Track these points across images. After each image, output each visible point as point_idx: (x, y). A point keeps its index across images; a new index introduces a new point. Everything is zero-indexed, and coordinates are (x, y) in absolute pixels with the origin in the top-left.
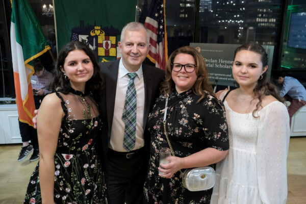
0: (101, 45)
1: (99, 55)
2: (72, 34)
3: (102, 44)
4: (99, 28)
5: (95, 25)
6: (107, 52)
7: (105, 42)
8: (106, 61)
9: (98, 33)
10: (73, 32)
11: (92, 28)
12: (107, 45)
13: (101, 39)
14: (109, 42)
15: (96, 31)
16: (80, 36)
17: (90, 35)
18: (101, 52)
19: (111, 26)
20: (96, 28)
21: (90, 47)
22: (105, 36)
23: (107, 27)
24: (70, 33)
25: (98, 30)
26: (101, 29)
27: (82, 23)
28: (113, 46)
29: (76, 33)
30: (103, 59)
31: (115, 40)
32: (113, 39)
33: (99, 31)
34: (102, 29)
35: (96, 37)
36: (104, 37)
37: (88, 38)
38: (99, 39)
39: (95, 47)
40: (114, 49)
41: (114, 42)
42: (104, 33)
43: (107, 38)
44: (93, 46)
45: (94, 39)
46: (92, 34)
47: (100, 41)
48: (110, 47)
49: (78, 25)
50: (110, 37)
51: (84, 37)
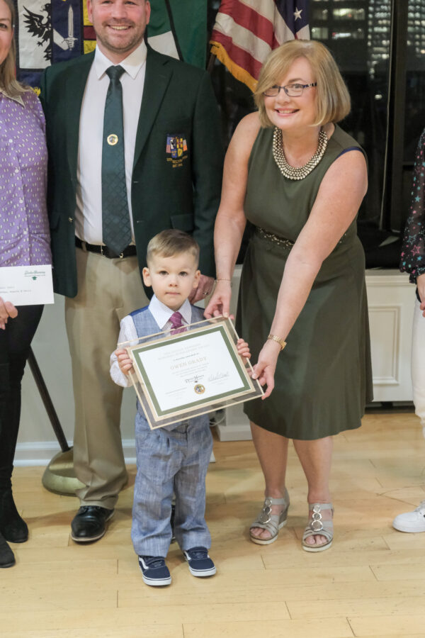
16: (22, 3)
35: (77, 3)
37: (47, 8)
38: (86, 12)
39: (72, 39)
45: (71, 12)
51: (36, 5)
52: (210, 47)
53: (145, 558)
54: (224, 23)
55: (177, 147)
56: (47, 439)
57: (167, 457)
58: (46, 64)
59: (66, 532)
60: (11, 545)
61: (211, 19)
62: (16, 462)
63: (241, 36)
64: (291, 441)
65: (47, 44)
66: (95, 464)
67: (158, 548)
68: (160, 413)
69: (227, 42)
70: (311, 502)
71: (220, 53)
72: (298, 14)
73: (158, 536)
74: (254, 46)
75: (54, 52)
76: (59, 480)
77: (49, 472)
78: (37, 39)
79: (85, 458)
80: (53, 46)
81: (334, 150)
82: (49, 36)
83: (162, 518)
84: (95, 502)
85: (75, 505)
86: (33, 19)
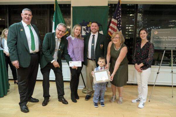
5: (90, 22)
11: (88, 23)
15: (90, 24)
16: (83, 27)
17: (87, 26)
21: (87, 31)
27: (84, 21)
37: (86, 28)
39: (89, 31)
44: (88, 31)
45: (89, 28)
46: (88, 26)
49: (82, 22)
51: (85, 27)
52: (108, 33)
53: (95, 103)
54: (110, 30)
55: (102, 46)
56: (82, 85)
57: (98, 88)
59: (84, 98)
60: (77, 100)
61: (108, 29)
62: (78, 88)
63: (112, 31)
64: (117, 87)
66: (89, 89)
67: (97, 102)
68: (96, 81)
69: (110, 32)
70: (119, 97)
72: (120, 29)
73: (97, 100)
75: (87, 33)
76: (84, 91)
77: (83, 90)
78: (85, 31)
79: (87, 88)
81: (122, 46)
82: (86, 31)
83: (98, 97)
84: (89, 94)
85: (86, 95)
86: (84, 29)
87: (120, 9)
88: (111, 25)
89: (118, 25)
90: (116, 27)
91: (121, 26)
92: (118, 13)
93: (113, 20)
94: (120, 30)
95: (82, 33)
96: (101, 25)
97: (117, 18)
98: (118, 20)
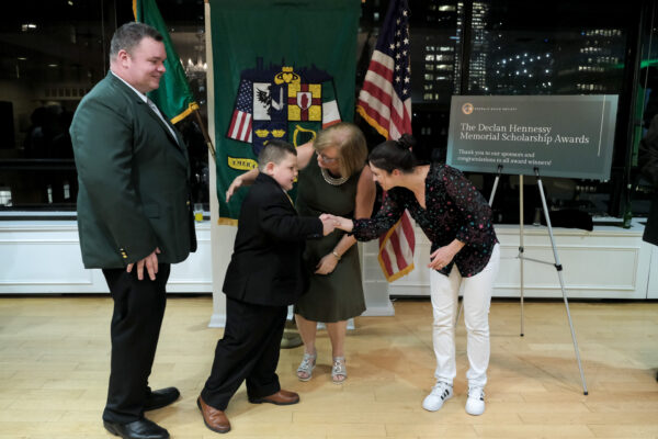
0: (294, 102)
1: (290, 119)
2: (241, 82)
3: (296, 99)
4: (291, 69)
5: (284, 65)
6: (305, 113)
7: (300, 95)
8: (303, 130)
9: (287, 78)
10: (242, 78)
11: (278, 70)
12: (304, 100)
13: (294, 90)
14: (309, 95)
15: (285, 76)
16: (256, 85)
17: (273, 82)
18: (294, 113)
19: (314, 66)
20: (285, 69)
21: (274, 104)
22: (301, 83)
23: (305, 68)
24: (236, 80)
25: (288, 73)
26: (294, 71)
27: (259, 60)
28: (316, 102)
29: (248, 79)
30: (298, 126)
31: (319, 91)
32: (315, 90)
33: (291, 76)
34: (297, 72)
35: (285, 86)
36: (299, 86)
37: (269, 88)
38: (290, 90)
39: (282, 104)
40: (318, 108)
41: (317, 95)
42: (299, 80)
43: (304, 89)
44: (278, 102)
45: (282, 90)
46: (278, 81)
47: (291, 93)
48: (309, 104)
49: (253, 65)
50: (311, 86)
51: (264, 87)
52: (356, 108)
54: (364, 96)
58: (269, 118)
61: (357, 94)
63: (374, 103)
65: (268, 107)
69: (366, 106)
71: (362, 112)
72: (405, 92)
74: (380, 108)
75: (272, 111)
78: (263, 104)
80: (272, 108)
82: (270, 103)
86: (261, 94)
87: (405, 13)
88: (370, 76)
89: (398, 79)
90: (387, 87)
91: (407, 80)
92: (398, 28)
93: (377, 56)
94: (403, 98)
95: (252, 112)
96: (331, 79)
97: (392, 47)
98: (398, 56)
